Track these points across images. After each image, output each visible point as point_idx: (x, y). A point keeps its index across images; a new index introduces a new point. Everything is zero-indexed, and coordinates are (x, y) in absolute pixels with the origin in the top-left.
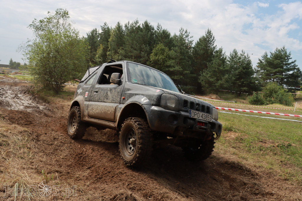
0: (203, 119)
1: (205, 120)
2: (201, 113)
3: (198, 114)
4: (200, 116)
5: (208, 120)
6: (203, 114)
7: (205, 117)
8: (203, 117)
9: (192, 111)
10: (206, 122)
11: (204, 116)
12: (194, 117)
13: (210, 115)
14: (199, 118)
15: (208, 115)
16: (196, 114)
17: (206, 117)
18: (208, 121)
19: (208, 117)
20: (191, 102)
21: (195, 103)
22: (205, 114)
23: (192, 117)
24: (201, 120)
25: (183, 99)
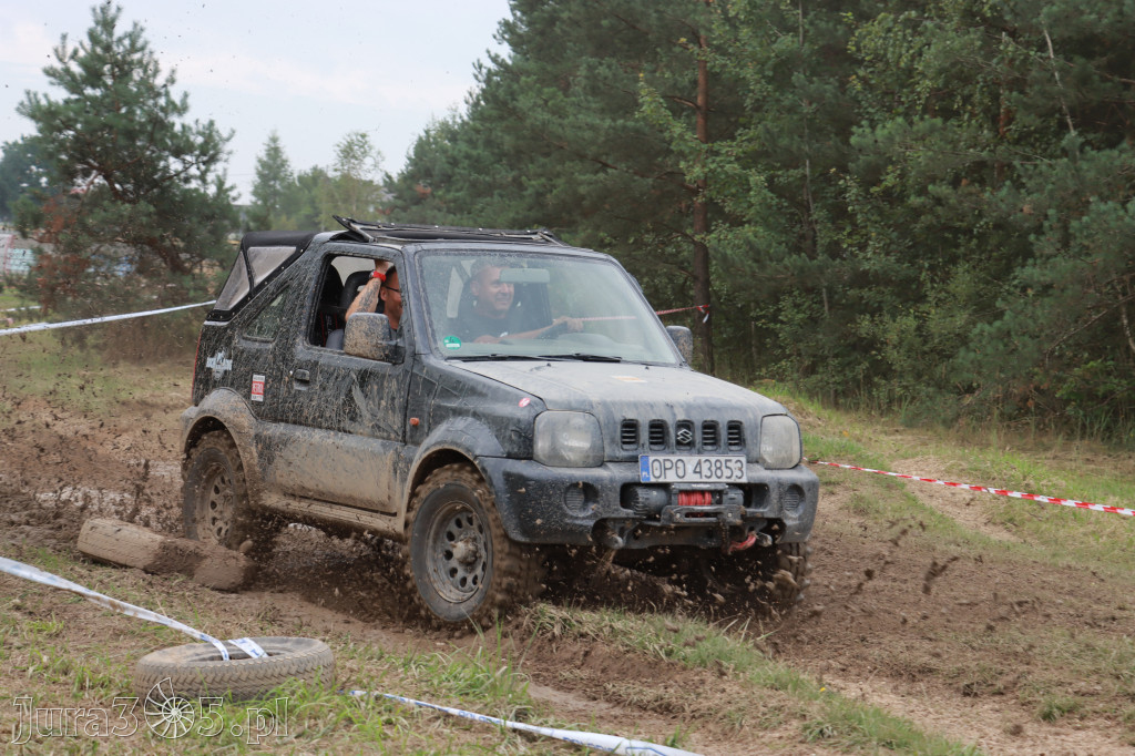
0: (705, 480)
1: (714, 479)
2: (691, 461)
3: (680, 464)
4: (690, 468)
5: (729, 478)
6: (703, 458)
7: (713, 468)
8: (700, 472)
9: (651, 459)
10: (720, 487)
11: (705, 466)
12: (661, 480)
13: (734, 459)
14: (685, 480)
15: (727, 461)
16: (668, 465)
17: (720, 468)
18: (728, 484)
19: (727, 467)
20: (654, 420)
21: (670, 422)
22: (713, 459)
23: (653, 480)
24: (695, 486)
25: (619, 417)
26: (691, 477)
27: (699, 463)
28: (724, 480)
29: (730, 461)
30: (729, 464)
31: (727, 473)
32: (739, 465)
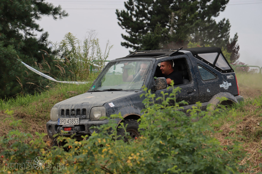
0: (69, 124)
1: (71, 124)
2: (67, 119)
3: (65, 120)
5: (74, 123)
6: (70, 119)
7: (71, 121)
8: (68, 122)
9: (60, 119)
10: (72, 126)
11: (70, 121)
12: (61, 124)
13: (76, 119)
14: (65, 124)
15: (74, 119)
16: (63, 121)
17: (73, 121)
18: (74, 125)
19: (74, 121)
20: (67, 109)
21: (70, 109)
22: (71, 119)
23: (60, 124)
24: (67, 126)
25: (61, 109)
26: (67, 124)
27: (69, 120)
28: (73, 124)
29: (75, 119)
30: (75, 120)
31: (74, 122)
32: (77, 120)
